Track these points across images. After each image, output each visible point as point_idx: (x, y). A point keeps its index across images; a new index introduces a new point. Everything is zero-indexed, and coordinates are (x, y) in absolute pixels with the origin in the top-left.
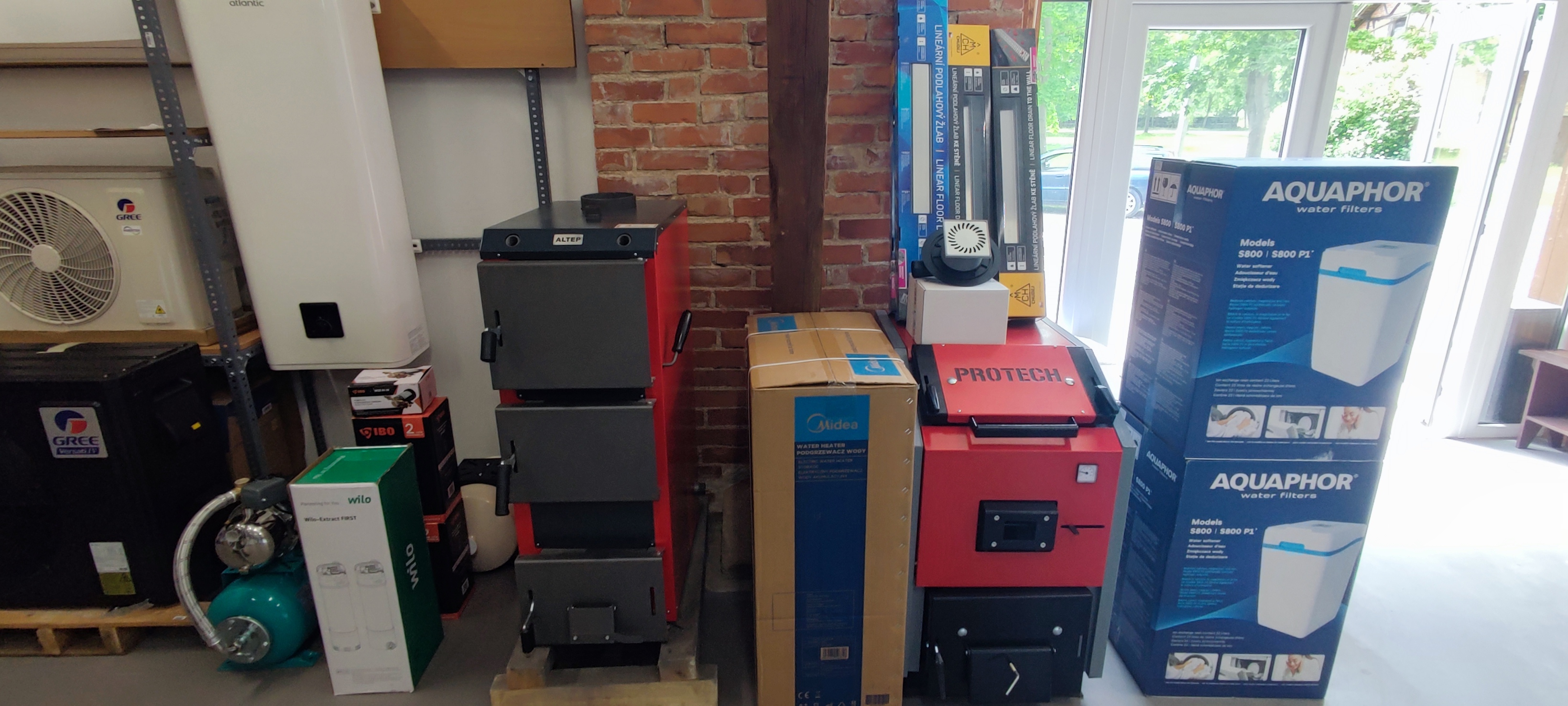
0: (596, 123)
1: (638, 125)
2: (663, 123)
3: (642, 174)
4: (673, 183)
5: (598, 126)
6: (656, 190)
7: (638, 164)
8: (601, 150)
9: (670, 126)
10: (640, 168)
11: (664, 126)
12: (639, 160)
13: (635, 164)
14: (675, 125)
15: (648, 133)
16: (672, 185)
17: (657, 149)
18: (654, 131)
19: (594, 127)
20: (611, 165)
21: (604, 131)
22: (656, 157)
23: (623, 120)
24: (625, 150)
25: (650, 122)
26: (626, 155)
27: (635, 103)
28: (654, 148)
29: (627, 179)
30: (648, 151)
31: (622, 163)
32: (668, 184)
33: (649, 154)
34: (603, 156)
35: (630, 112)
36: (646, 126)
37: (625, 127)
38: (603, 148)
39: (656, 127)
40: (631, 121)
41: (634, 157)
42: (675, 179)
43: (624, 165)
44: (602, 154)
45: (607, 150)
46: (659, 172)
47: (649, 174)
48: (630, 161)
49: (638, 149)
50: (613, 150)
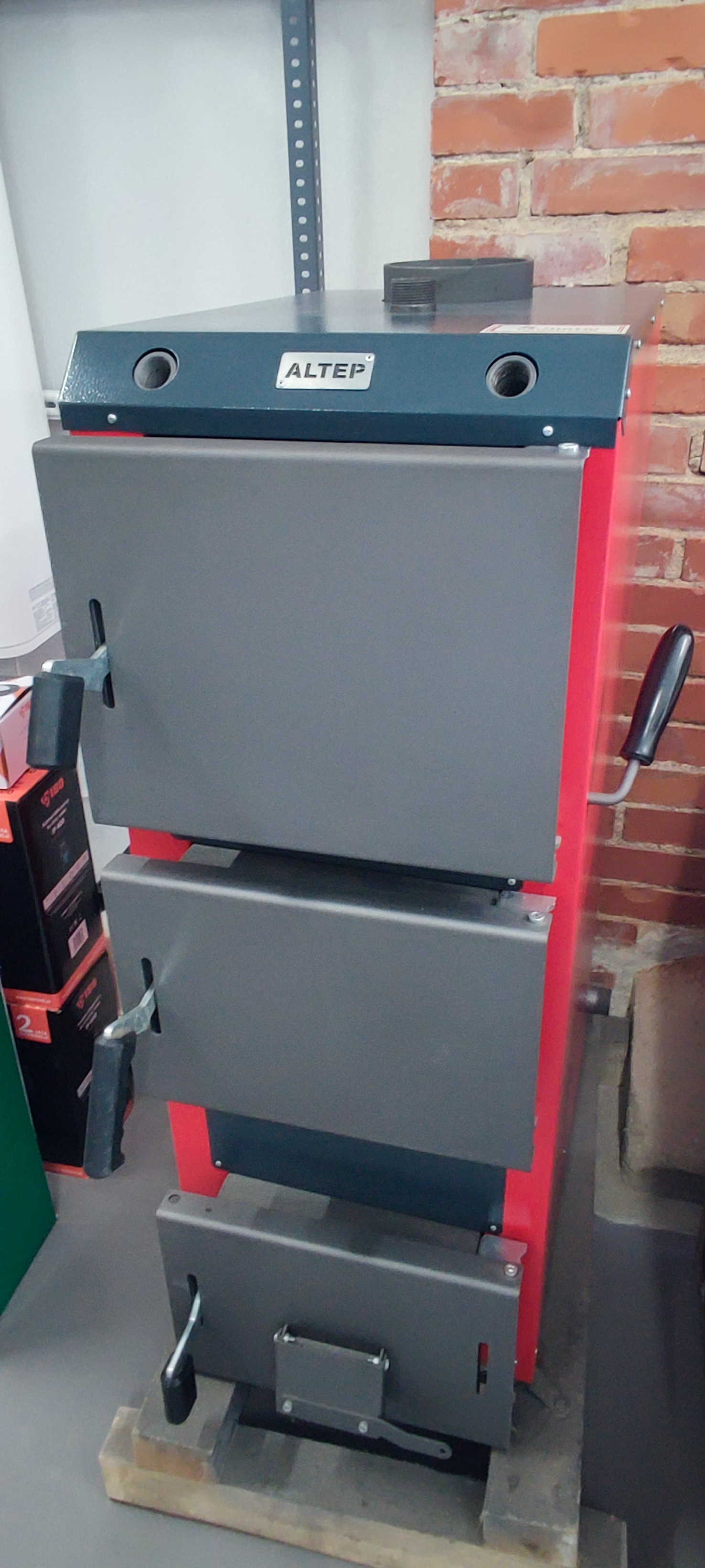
0: (439, 83)
1: (548, 85)
2: (611, 74)
3: (543, 226)
4: (618, 250)
5: (443, 91)
6: (572, 273)
7: (536, 198)
8: (446, 161)
9: (633, 81)
10: (539, 210)
11: (615, 82)
12: (539, 187)
13: (526, 200)
14: (647, 78)
15: (570, 109)
16: (616, 258)
17: (587, 153)
18: (587, 101)
19: (432, 99)
20: (467, 204)
21: (458, 104)
22: (583, 179)
23: (509, 71)
24: (503, 160)
25: (580, 74)
26: (507, 175)
27: (547, 15)
28: (581, 153)
29: (503, 242)
30: (563, 162)
31: (493, 196)
32: (606, 256)
33: (568, 169)
34: (449, 179)
35: (528, 46)
36: (568, 85)
37: (513, 90)
38: (452, 155)
39: (595, 89)
40: (531, 76)
41: (525, 178)
42: (626, 242)
43: (497, 202)
44: (447, 173)
45: (460, 162)
46: (585, 221)
47: (562, 226)
48: (515, 192)
49: (537, 155)
50: (475, 160)
